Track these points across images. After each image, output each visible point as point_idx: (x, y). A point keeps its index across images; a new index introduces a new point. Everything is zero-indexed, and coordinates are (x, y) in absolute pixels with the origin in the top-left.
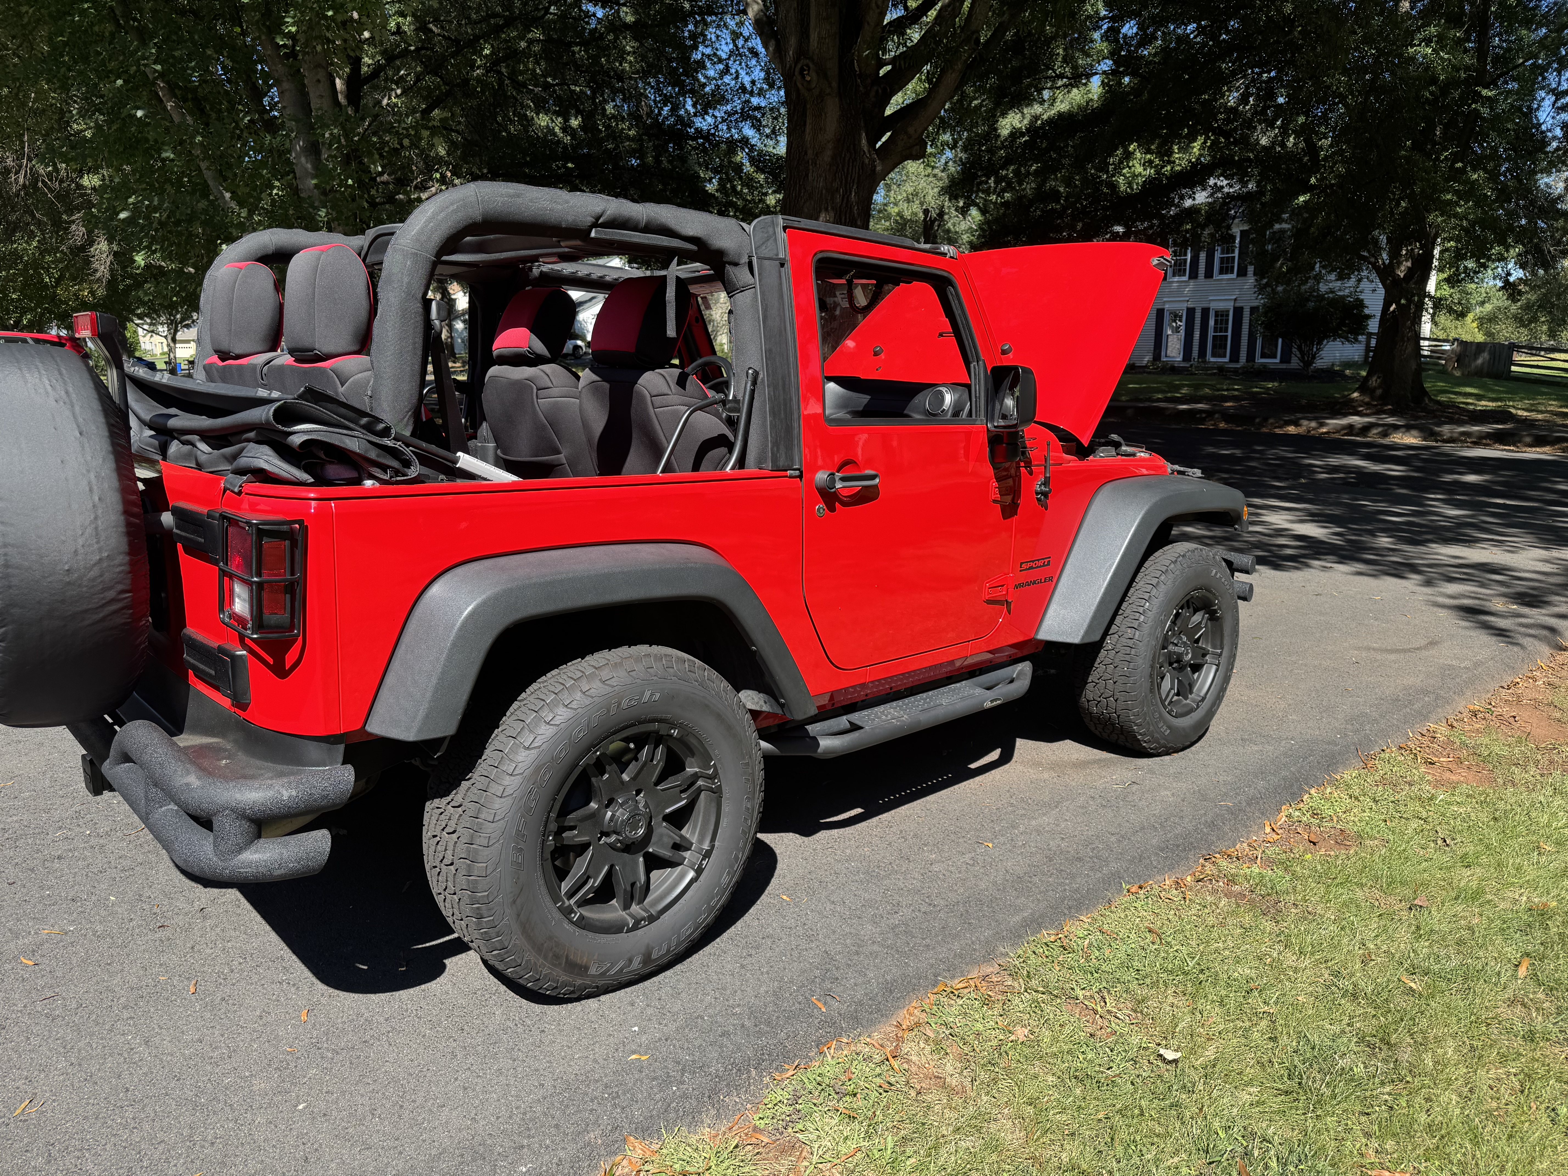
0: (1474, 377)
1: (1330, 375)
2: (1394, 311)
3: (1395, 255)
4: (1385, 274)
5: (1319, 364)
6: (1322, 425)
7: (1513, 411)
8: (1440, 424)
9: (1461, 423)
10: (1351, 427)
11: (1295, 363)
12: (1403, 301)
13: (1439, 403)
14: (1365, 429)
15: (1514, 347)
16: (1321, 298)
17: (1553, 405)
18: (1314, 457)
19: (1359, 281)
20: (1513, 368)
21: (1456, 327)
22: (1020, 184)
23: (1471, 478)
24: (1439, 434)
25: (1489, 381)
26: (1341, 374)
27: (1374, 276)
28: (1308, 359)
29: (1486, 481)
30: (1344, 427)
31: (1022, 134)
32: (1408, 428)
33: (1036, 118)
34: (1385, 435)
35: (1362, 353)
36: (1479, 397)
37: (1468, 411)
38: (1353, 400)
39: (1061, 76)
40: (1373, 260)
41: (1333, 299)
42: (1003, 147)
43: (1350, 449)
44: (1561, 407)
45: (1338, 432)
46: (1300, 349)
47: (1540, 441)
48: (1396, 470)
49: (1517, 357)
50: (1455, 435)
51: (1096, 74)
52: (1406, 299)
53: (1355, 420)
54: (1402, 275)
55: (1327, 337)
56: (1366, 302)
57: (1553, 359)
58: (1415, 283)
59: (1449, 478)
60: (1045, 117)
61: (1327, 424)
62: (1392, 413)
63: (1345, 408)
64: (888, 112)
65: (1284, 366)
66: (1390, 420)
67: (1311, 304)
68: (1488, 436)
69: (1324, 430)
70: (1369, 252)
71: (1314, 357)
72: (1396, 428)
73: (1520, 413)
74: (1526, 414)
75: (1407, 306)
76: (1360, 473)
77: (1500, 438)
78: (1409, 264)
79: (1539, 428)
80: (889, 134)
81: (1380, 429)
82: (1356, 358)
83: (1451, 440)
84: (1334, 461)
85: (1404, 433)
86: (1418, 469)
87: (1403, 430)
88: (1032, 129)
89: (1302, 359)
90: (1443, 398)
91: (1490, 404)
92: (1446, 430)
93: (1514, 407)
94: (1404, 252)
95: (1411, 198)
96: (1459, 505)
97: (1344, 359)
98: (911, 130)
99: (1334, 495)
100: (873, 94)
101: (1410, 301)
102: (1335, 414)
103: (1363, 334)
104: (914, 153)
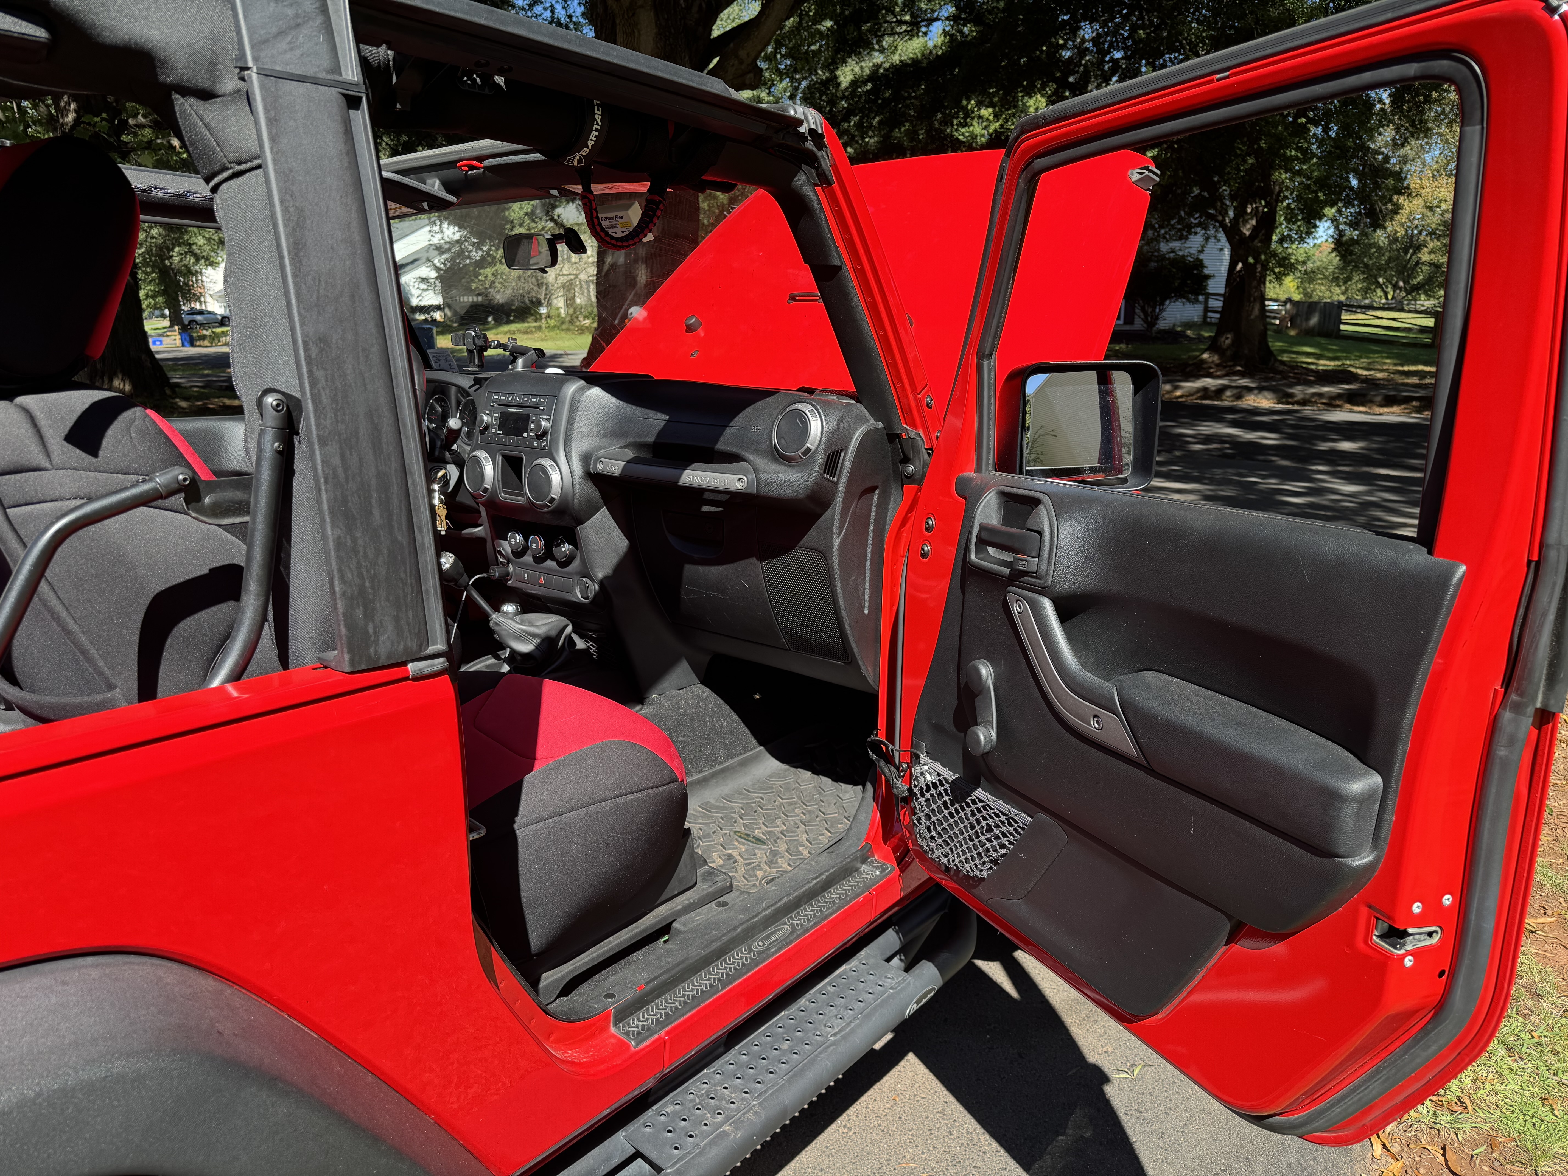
0: (1308, 335)
1: (1173, 336)
2: (1240, 271)
3: (1241, 213)
4: (1232, 233)
5: (1162, 324)
6: (1177, 388)
7: (1352, 369)
8: (1291, 386)
9: (1310, 384)
10: (1205, 389)
11: (1139, 324)
12: (1251, 260)
13: (1283, 363)
14: (1219, 392)
15: (1340, 306)
16: (1162, 258)
17: (1389, 364)
18: (1183, 425)
19: (1207, 239)
20: (1342, 327)
21: (1274, 287)
22: (863, 139)
23: (1346, 446)
24: (1292, 395)
25: (1323, 341)
26: (1182, 335)
27: (1222, 235)
28: (1152, 320)
29: (1362, 448)
30: (1199, 390)
31: (865, 83)
32: (1261, 389)
33: (878, 66)
34: (1239, 397)
35: (1201, 313)
36: (1319, 357)
37: (1312, 370)
38: (1203, 361)
39: (900, 23)
40: (1220, 218)
41: (1175, 259)
42: (844, 97)
43: (1216, 415)
44: (1395, 365)
45: (1191, 395)
46: (1143, 310)
47: (1389, 401)
48: (1270, 439)
49: (1345, 317)
50: (1307, 397)
51: (937, 19)
52: (1254, 258)
53: (1208, 382)
54: (1248, 233)
55: (1168, 297)
56: (1206, 263)
57: (1379, 318)
58: (1260, 242)
59: (1324, 446)
60: (887, 65)
61: (1181, 387)
62: (1243, 375)
63: (1198, 370)
64: (716, 32)
65: (1127, 328)
66: (1244, 382)
67: (1153, 264)
68: (1339, 396)
69: (1178, 393)
70: (1216, 209)
71: (1157, 318)
72: (1249, 390)
73: (1360, 372)
74: (1365, 373)
75: (1254, 266)
76: (1233, 442)
77: (1353, 398)
78: (1254, 222)
79: (1384, 387)
80: (718, 58)
81: (1235, 391)
82: (1196, 319)
83: (1304, 402)
84: (1208, 428)
85: (1256, 395)
86: (1291, 437)
87: (1256, 392)
88: (874, 76)
89: (1145, 320)
90: (1285, 358)
91: (1332, 363)
92: (1298, 391)
93: (1352, 366)
94: (1249, 210)
95: (1258, 153)
96: (1349, 478)
97: (1184, 320)
98: (742, 53)
99: (1219, 471)
100: (695, 9)
101: (1257, 259)
102: (1188, 377)
103: (1202, 294)
104: (748, 82)
